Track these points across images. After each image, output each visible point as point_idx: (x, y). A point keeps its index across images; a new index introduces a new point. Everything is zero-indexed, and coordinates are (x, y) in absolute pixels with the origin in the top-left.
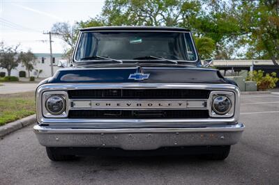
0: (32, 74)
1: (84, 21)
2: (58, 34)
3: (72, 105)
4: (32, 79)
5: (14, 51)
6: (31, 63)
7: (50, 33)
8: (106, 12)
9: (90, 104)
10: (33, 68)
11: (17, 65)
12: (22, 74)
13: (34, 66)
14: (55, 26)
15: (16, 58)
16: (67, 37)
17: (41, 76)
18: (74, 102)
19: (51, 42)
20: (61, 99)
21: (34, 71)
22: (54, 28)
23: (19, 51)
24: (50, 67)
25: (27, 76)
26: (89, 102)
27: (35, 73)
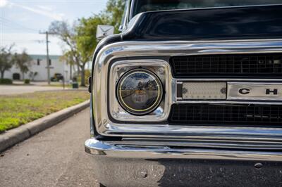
0: (26, 76)
1: (86, 18)
2: (56, 33)
3: (180, 91)
4: (27, 82)
5: (8, 52)
6: (26, 64)
7: (47, 33)
8: (110, 8)
9: (225, 91)
10: (28, 70)
11: (10, 67)
12: (16, 77)
13: (29, 68)
14: (53, 24)
15: (10, 59)
16: (66, 36)
17: (36, 78)
18: (186, 86)
19: (47, 42)
20: (152, 78)
21: (28, 73)
22: (53, 27)
23: (13, 52)
24: (47, 70)
25: (21, 78)
26: (223, 85)
27: (30, 76)
